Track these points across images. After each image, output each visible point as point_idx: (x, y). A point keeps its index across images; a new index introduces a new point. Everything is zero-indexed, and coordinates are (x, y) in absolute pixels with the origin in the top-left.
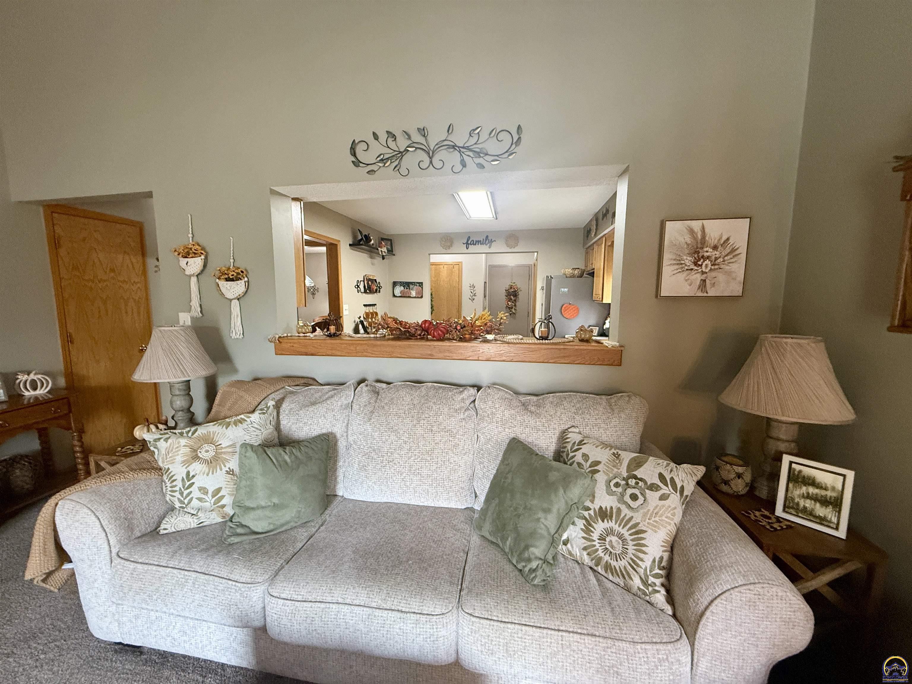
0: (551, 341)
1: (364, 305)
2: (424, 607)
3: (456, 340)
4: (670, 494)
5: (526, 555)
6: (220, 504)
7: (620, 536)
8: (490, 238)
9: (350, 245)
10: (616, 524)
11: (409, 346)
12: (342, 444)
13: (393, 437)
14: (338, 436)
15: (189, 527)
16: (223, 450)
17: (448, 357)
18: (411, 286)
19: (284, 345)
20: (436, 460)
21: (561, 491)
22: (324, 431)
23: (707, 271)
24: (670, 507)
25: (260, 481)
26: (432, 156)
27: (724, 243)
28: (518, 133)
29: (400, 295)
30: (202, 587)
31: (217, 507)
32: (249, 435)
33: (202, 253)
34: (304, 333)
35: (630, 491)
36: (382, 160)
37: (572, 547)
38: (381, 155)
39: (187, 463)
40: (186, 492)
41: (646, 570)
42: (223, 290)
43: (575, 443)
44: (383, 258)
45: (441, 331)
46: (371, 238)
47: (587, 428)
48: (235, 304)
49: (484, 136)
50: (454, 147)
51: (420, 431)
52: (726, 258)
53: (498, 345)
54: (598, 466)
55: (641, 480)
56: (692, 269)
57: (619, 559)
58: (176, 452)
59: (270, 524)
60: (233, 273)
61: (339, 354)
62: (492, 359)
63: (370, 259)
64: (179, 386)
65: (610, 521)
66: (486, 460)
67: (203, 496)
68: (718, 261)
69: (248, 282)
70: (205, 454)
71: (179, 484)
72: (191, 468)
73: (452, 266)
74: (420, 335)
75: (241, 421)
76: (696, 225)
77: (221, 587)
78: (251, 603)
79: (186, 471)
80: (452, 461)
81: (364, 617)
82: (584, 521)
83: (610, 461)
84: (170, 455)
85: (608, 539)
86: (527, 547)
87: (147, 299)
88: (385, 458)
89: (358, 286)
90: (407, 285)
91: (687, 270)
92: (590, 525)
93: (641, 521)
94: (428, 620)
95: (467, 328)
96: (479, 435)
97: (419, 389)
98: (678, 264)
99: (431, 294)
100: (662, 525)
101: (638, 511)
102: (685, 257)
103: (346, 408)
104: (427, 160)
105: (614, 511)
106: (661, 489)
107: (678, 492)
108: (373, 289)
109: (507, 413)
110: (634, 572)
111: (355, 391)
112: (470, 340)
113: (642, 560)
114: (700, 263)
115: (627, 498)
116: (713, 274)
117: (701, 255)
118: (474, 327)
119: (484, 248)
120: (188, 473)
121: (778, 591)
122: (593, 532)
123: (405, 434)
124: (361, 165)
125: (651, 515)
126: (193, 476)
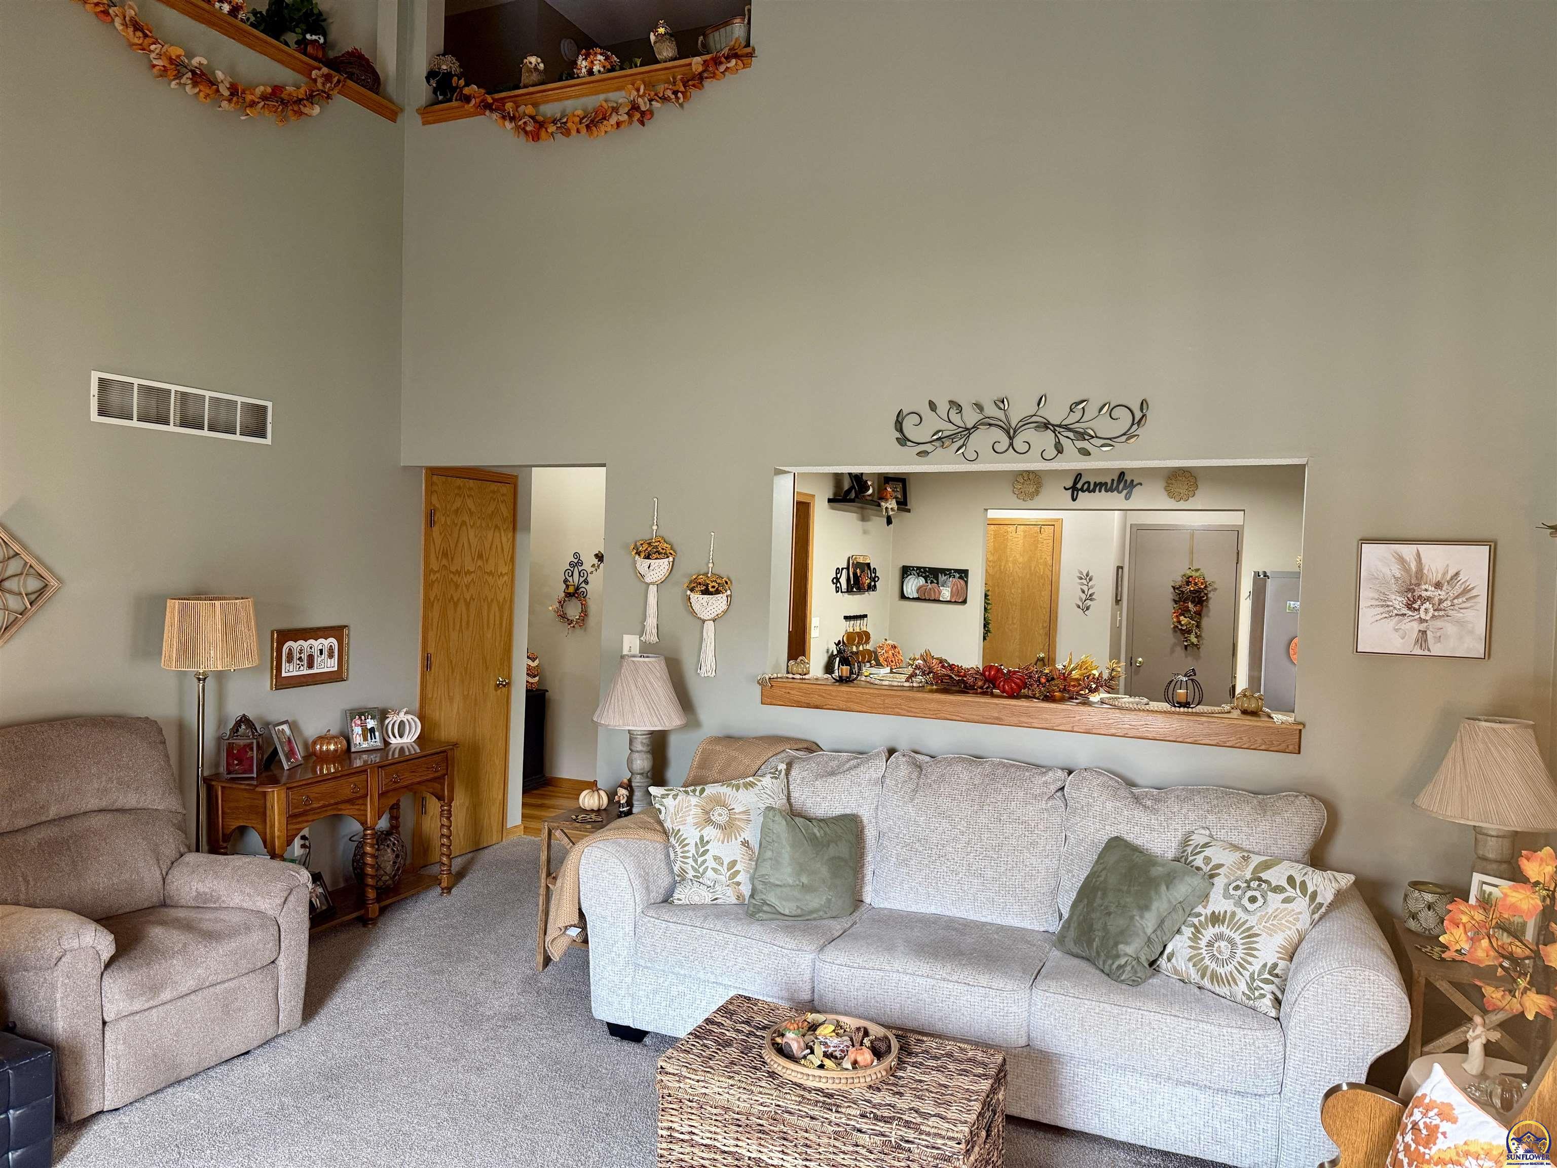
0: (1194, 710)
1: (846, 618)
2: (993, 984)
3: (1039, 699)
4: (1296, 898)
5: (1114, 952)
6: (735, 880)
7: (1231, 941)
8: (1128, 478)
9: (830, 501)
10: (1227, 928)
11: (965, 704)
12: (870, 834)
13: (945, 824)
14: (865, 821)
15: (703, 901)
16: (737, 816)
17: (1026, 723)
18: (942, 578)
19: (776, 691)
20: (1006, 859)
21: (1163, 888)
22: (848, 811)
23: (1428, 618)
24: (1293, 910)
25: (786, 853)
26: (1014, 437)
27: (1451, 579)
28: (1142, 410)
29: (916, 595)
30: (746, 950)
31: (733, 883)
32: (763, 802)
33: (671, 554)
34: (800, 674)
35: (1249, 894)
36: (939, 439)
37: (1177, 961)
38: (939, 431)
39: (699, 825)
40: (700, 860)
41: (1252, 974)
42: (696, 607)
43: (1197, 846)
44: (889, 521)
45: (1015, 683)
46: (869, 483)
47: (1222, 831)
48: (709, 627)
49: (1091, 411)
50: (1046, 425)
51: (983, 819)
52: (1456, 601)
53: (1104, 710)
54: (1221, 870)
55: (1265, 882)
56: (1405, 614)
57: (1225, 965)
58: (687, 811)
59: (798, 907)
60: (714, 584)
61: (858, 709)
62: (1094, 731)
63: (861, 523)
64: (643, 739)
65: (1221, 926)
66: (1076, 867)
67: (719, 868)
68: (1445, 604)
69: (731, 596)
70: (719, 818)
71: (692, 849)
72: (705, 832)
73: (1037, 529)
74: (981, 688)
75: (752, 785)
76: (1408, 551)
77: (766, 951)
78: (799, 970)
79: (699, 834)
80: (1028, 863)
81: (928, 987)
82: (1193, 929)
83: (1235, 863)
84: (680, 815)
85: (1216, 945)
86: (1116, 944)
87: (512, 601)
88: (934, 851)
89: (838, 580)
90: (932, 574)
91: (1397, 615)
92: (1199, 932)
93: (1257, 924)
94: (998, 994)
95: (1056, 682)
96: (1069, 834)
97: (982, 764)
98: (1382, 606)
99: (986, 596)
100: (1280, 929)
101: (1254, 914)
102: (1393, 597)
103: (876, 784)
104: (1005, 441)
105: (1228, 915)
106: (1286, 891)
107: (1308, 896)
108: (863, 584)
109: (1109, 805)
110: (1240, 976)
111: (887, 762)
112: (1062, 700)
113: (1250, 964)
114: (1416, 606)
115: (1245, 902)
116: (1439, 623)
117: (1416, 594)
118: (1068, 681)
119: (1115, 499)
120: (702, 838)
121: (1371, 974)
122: (1200, 939)
123: (963, 822)
124: (909, 443)
125: (1269, 918)
126: (708, 842)
